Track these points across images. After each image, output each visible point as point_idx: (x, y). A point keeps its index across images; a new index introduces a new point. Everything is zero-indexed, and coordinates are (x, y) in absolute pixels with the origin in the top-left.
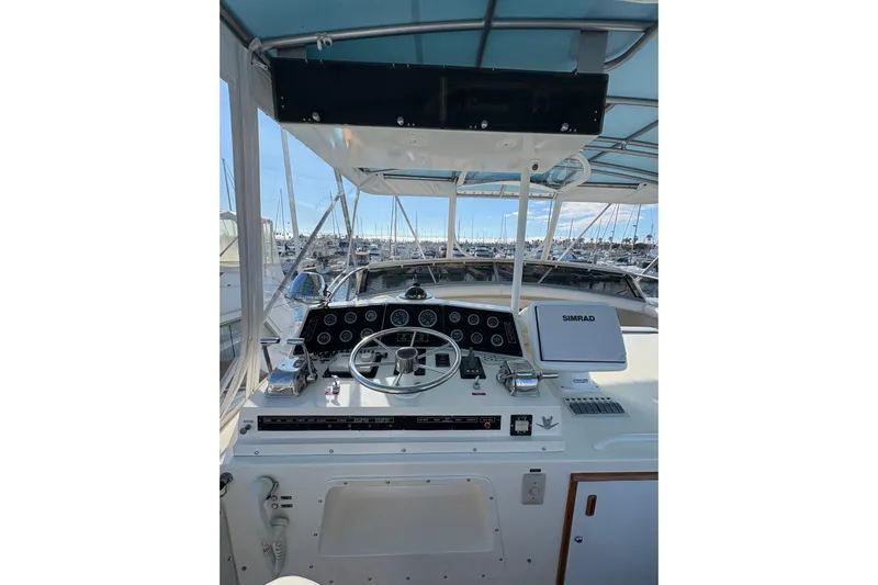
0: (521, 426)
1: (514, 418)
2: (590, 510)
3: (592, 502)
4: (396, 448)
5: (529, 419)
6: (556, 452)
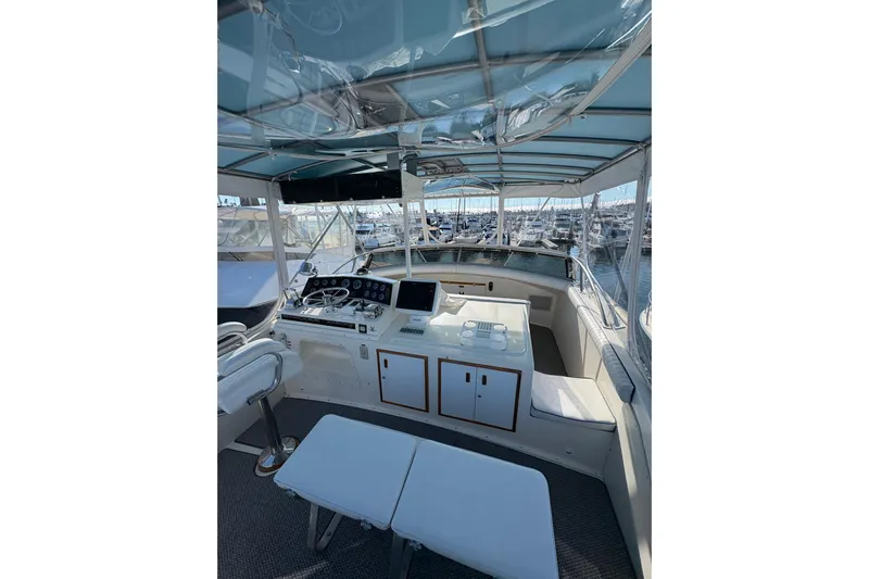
0: (363, 329)
1: (360, 325)
2: (386, 366)
3: (386, 361)
4: (320, 331)
5: (365, 326)
6: (373, 341)
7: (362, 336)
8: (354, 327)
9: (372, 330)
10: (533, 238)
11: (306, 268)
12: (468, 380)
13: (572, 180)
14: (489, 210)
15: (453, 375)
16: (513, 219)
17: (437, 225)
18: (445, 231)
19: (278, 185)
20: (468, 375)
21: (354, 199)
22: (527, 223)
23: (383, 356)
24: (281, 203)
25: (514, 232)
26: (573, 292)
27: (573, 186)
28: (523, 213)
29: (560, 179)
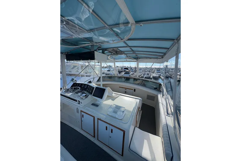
2: (83, 117)
3: (83, 115)
5: (79, 101)
6: (81, 107)
7: (78, 105)
8: (76, 101)
9: (81, 103)
10: (158, 75)
11: (72, 80)
12: (107, 129)
13: (160, 57)
14: (145, 67)
15: (102, 126)
16: (152, 70)
17: (130, 70)
18: (132, 72)
19: (65, 55)
20: (106, 127)
21: (83, 60)
22: (156, 71)
23: (82, 113)
24: (66, 60)
25: (152, 73)
26: (160, 96)
27: (160, 59)
28: (156, 68)
29: (157, 57)
